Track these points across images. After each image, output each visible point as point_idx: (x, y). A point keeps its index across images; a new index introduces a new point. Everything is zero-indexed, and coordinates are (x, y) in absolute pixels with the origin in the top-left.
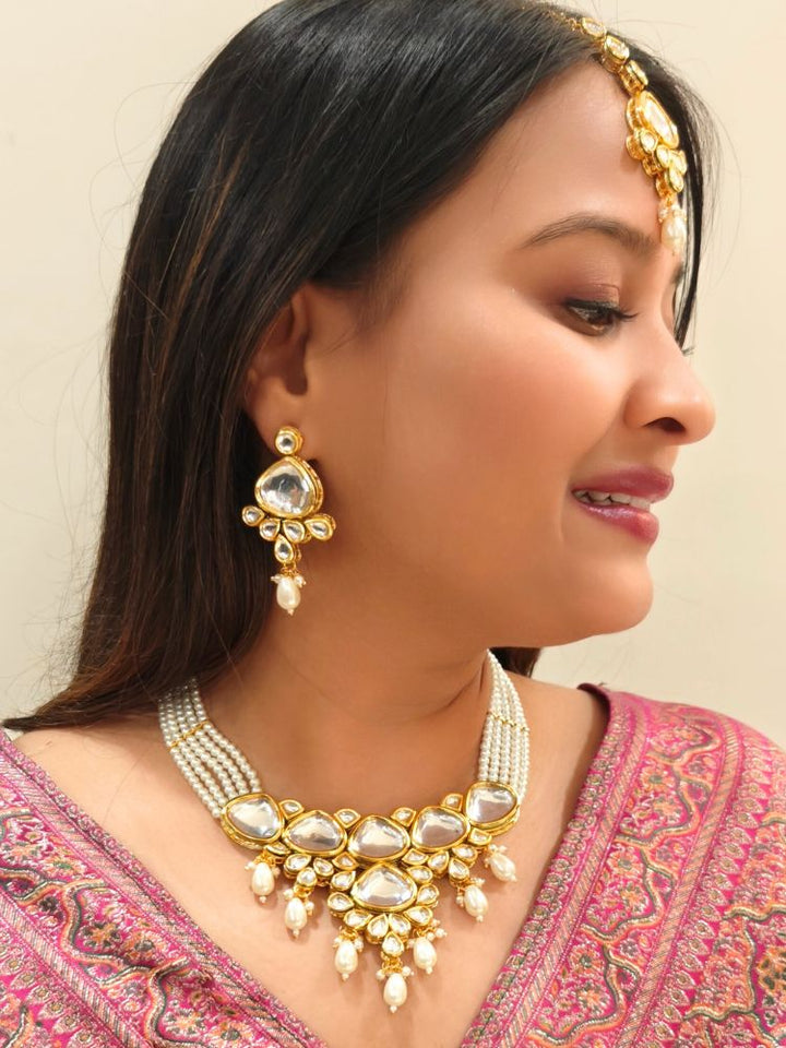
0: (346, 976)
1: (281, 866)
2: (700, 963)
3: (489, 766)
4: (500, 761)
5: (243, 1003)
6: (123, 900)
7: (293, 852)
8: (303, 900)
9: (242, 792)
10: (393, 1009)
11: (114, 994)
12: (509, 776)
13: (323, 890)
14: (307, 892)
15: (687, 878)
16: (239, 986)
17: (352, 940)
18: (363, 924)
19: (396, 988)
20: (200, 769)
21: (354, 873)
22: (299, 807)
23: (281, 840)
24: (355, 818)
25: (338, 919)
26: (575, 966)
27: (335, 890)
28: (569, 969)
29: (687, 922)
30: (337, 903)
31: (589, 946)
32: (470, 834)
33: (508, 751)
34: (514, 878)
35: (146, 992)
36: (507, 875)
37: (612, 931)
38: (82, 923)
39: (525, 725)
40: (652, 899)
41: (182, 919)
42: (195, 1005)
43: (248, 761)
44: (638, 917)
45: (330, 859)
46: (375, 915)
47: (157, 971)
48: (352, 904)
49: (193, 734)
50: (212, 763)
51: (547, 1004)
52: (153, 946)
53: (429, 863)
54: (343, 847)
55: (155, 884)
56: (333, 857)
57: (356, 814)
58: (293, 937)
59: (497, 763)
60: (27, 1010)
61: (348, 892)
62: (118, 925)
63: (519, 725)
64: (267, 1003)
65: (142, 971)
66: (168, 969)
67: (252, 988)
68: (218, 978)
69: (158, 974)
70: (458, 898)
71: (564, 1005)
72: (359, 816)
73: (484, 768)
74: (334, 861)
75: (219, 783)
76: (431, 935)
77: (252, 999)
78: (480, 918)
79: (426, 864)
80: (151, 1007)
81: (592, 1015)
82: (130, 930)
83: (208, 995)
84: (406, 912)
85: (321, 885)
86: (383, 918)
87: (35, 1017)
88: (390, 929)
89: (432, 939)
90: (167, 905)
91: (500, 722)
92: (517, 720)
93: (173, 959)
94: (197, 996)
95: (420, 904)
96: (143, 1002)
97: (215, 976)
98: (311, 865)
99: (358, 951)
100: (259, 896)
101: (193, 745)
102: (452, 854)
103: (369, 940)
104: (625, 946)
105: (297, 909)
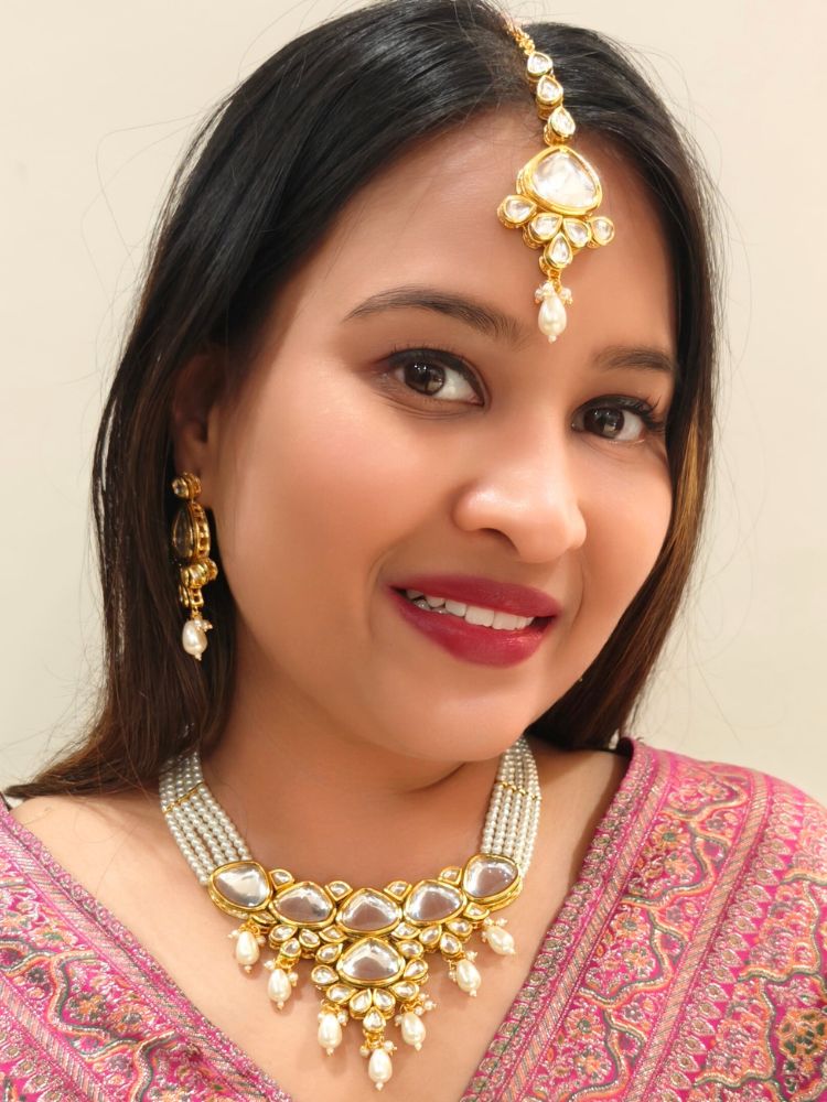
0: (330, 1051)
1: (266, 936)
2: (711, 1027)
3: (494, 837)
4: (506, 832)
5: (232, 1078)
6: (112, 972)
7: (279, 922)
8: (286, 971)
9: (232, 859)
10: (380, 1086)
11: (99, 1068)
12: (514, 848)
13: (306, 962)
14: (290, 963)
15: (698, 939)
16: (227, 1060)
17: (336, 1013)
18: (345, 998)
19: (381, 1064)
20: (191, 835)
21: (341, 946)
22: (289, 878)
23: (267, 909)
24: (347, 890)
25: (321, 993)
26: (572, 1032)
27: (321, 963)
28: (566, 1034)
29: (697, 985)
30: (322, 977)
31: (588, 1010)
32: (466, 907)
33: (515, 821)
34: (512, 951)
35: (132, 1066)
36: (505, 949)
37: (614, 995)
38: (69, 994)
39: (538, 794)
40: (659, 961)
41: (172, 992)
42: (182, 1079)
43: (237, 830)
44: (645, 981)
45: (317, 930)
46: (360, 990)
47: (144, 1044)
48: (337, 978)
49: (188, 798)
50: (202, 829)
51: (542, 1070)
52: (140, 1018)
53: (421, 937)
54: (331, 919)
55: (146, 955)
56: (321, 929)
57: (348, 887)
58: (277, 1010)
59: (502, 834)
60: (12, 1085)
61: (333, 965)
62: (106, 996)
63: (530, 794)
64: (256, 1079)
65: (129, 1044)
66: (155, 1042)
67: (240, 1063)
68: (207, 1052)
69: (145, 1047)
70: (451, 973)
71: (560, 1072)
72: (351, 890)
73: (488, 839)
74: (320, 933)
75: (208, 850)
76: (420, 1011)
77: (240, 1074)
78: (473, 993)
79: (417, 938)
80: (136, 1080)
81: (592, 1082)
82: (118, 1003)
83: (195, 1070)
84: (393, 987)
85: (307, 957)
86: (367, 994)
87: (19, 1091)
88: (373, 1005)
89: (420, 1013)
90: (157, 977)
91: (510, 791)
92: (530, 789)
93: (161, 1031)
94: (184, 1071)
95: (407, 978)
96: (127, 1076)
97: (203, 1050)
98: (296, 936)
99: (341, 1025)
100: (244, 966)
101: (187, 809)
102: (445, 928)
103: (353, 1016)
104: (628, 1011)
105: (280, 982)
